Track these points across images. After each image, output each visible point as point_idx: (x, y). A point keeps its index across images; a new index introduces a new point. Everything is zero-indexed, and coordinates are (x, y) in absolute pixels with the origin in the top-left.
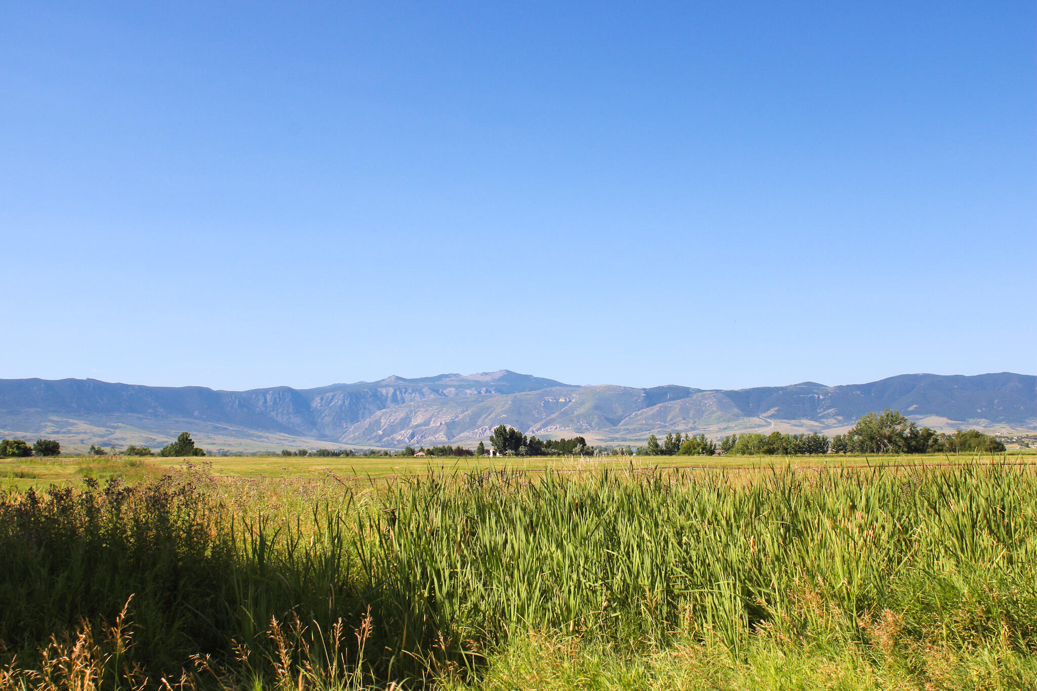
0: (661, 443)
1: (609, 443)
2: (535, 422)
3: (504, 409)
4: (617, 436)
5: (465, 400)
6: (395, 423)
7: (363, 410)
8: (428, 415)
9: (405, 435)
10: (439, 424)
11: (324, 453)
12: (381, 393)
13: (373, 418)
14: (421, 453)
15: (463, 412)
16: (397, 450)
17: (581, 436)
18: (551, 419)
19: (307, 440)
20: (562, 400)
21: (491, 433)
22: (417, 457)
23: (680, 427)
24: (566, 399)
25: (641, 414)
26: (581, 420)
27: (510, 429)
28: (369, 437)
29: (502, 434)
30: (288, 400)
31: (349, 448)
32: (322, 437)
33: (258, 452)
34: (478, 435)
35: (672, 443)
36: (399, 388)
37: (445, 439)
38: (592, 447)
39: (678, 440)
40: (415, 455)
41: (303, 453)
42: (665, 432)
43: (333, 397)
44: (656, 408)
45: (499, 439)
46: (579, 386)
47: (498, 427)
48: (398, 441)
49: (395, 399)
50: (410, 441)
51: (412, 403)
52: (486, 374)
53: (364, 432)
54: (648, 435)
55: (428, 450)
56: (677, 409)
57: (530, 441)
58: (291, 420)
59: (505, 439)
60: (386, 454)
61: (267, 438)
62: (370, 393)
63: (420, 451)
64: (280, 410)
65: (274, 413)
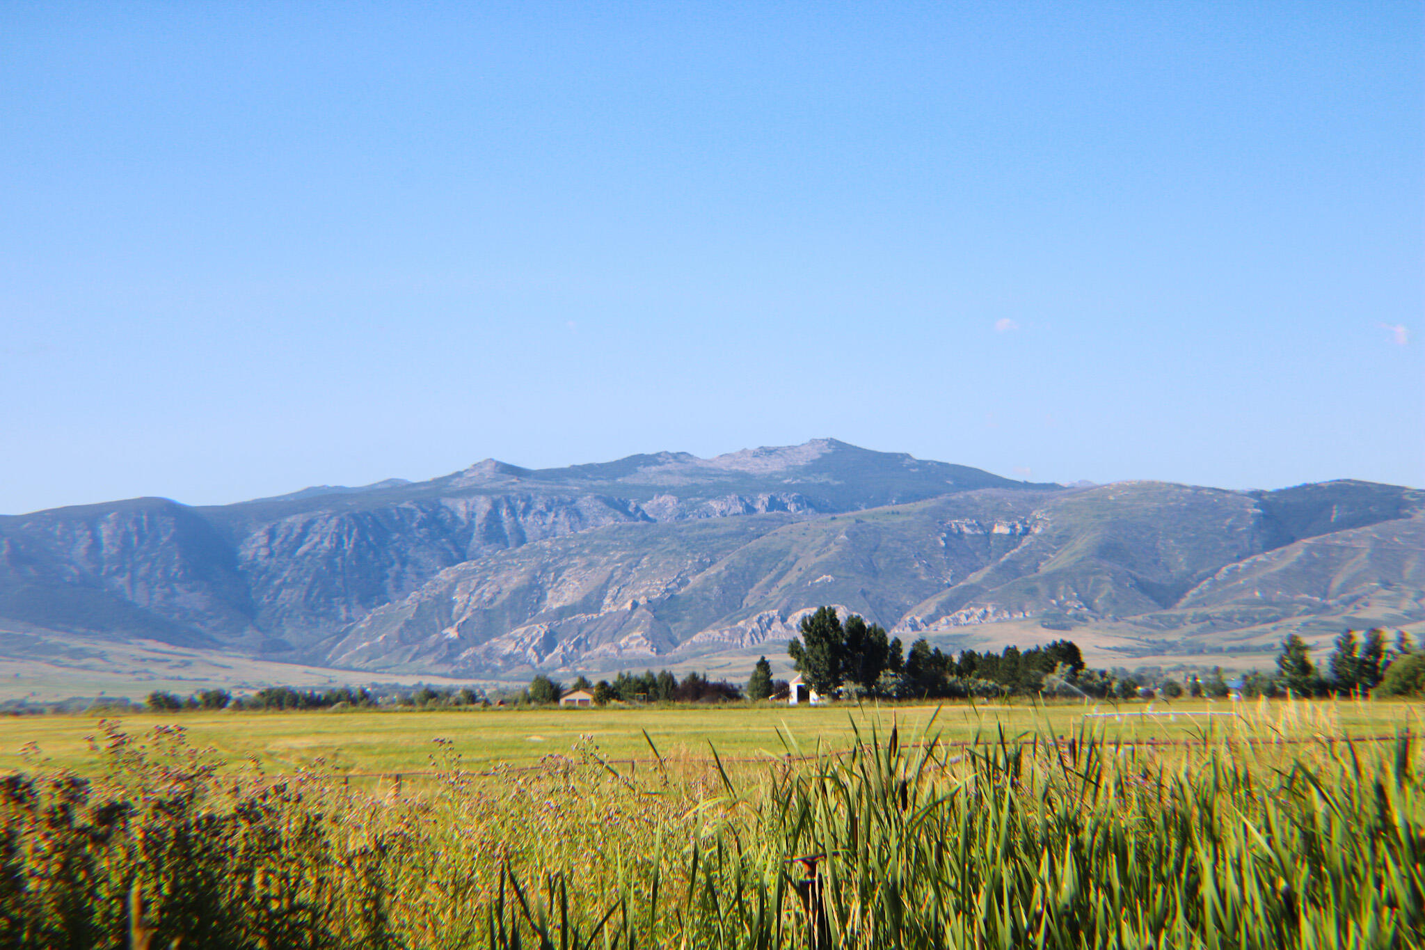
0: (1321, 657)
1: (1150, 661)
2: (921, 594)
3: (823, 557)
4: (1172, 637)
5: (704, 532)
6: (495, 604)
7: (397, 566)
8: (595, 578)
9: (527, 640)
10: (628, 606)
11: (280, 700)
12: (453, 514)
13: (428, 590)
14: (581, 695)
15: (701, 567)
16: (502, 685)
17: (1068, 637)
18: (972, 586)
19: (226, 661)
20: (1001, 529)
21: (792, 628)
22: (571, 707)
23: (1375, 612)
24: (1013, 527)
25: (1250, 569)
26: (1062, 588)
27: (851, 619)
28: (416, 648)
29: (825, 634)
30: (164, 539)
31: (357, 681)
32: (274, 650)
33: (73, 699)
34: (747, 638)
35: (1353, 661)
36: (508, 499)
37: (647, 651)
38: (1103, 674)
39: (1374, 648)
40: (562, 701)
41: (217, 701)
42: (1329, 628)
43: (306, 527)
44: (1297, 551)
45: (818, 647)
46: (1053, 486)
47: (814, 610)
48: (506, 658)
49: (494, 532)
50: (541, 660)
51: (547, 544)
52: (769, 452)
53: (401, 632)
54: (1276, 637)
55: (603, 684)
56: (1364, 555)
57: (913, 654)
58: (177, 600)
59: (836, 650)
60: (471, 698)
61: (101, 656)
62: (419, 514)
63: (577, 688)
64: (142, 571)
65: (121, 581)
